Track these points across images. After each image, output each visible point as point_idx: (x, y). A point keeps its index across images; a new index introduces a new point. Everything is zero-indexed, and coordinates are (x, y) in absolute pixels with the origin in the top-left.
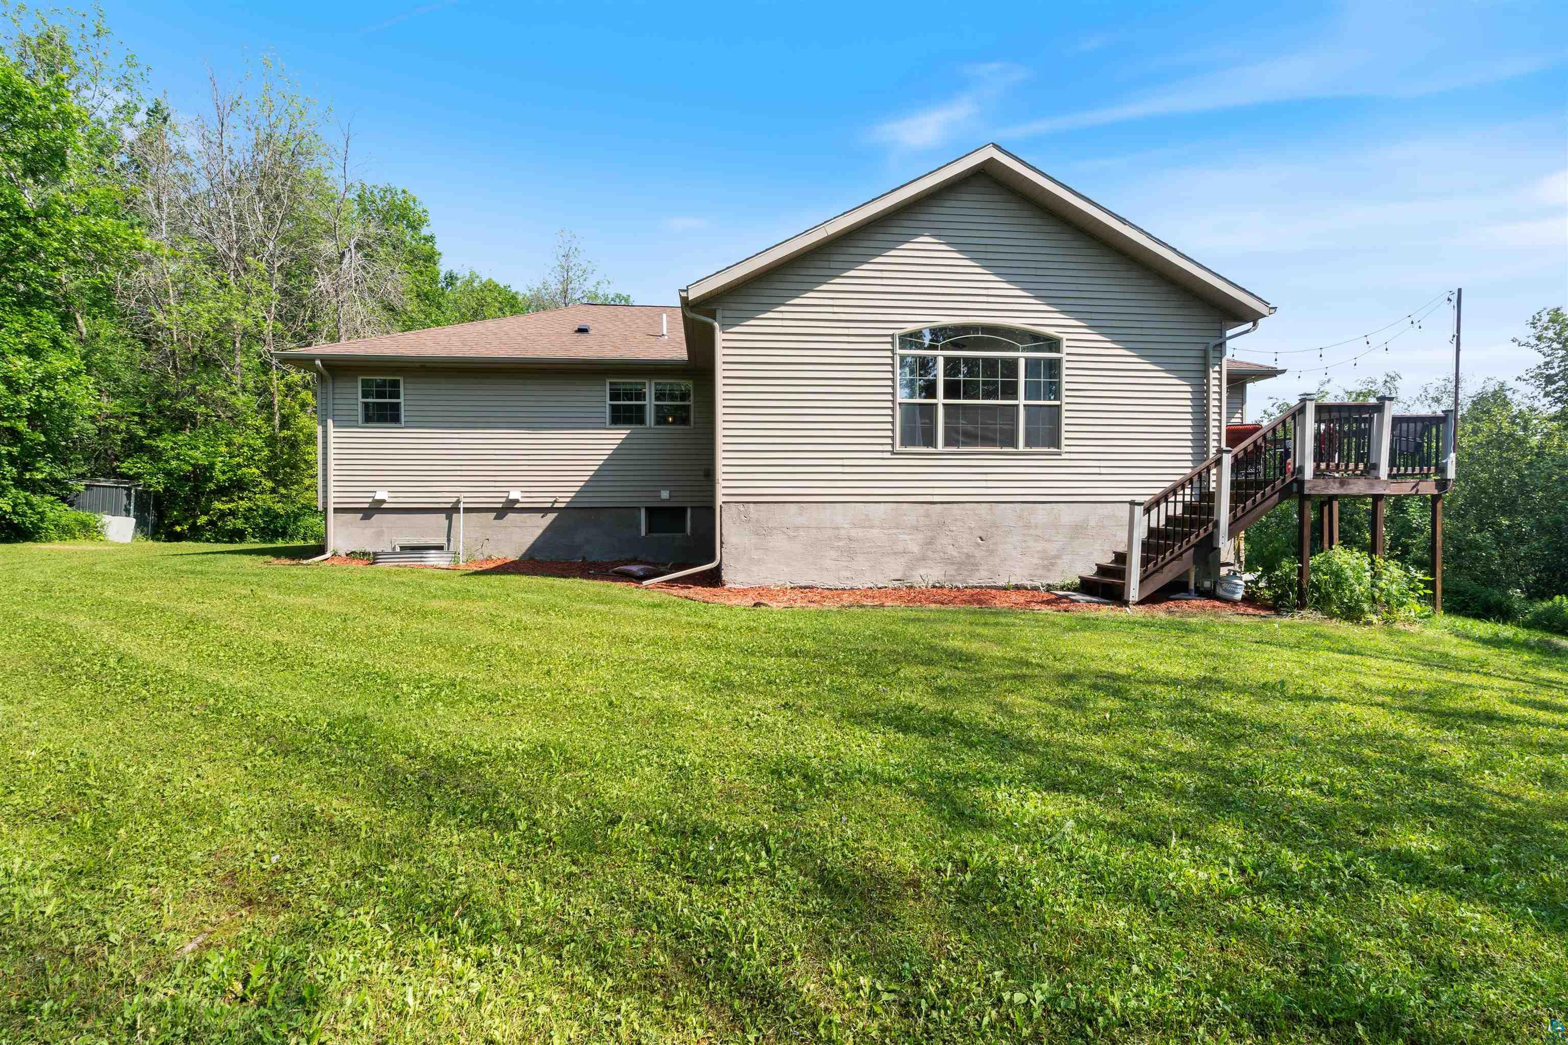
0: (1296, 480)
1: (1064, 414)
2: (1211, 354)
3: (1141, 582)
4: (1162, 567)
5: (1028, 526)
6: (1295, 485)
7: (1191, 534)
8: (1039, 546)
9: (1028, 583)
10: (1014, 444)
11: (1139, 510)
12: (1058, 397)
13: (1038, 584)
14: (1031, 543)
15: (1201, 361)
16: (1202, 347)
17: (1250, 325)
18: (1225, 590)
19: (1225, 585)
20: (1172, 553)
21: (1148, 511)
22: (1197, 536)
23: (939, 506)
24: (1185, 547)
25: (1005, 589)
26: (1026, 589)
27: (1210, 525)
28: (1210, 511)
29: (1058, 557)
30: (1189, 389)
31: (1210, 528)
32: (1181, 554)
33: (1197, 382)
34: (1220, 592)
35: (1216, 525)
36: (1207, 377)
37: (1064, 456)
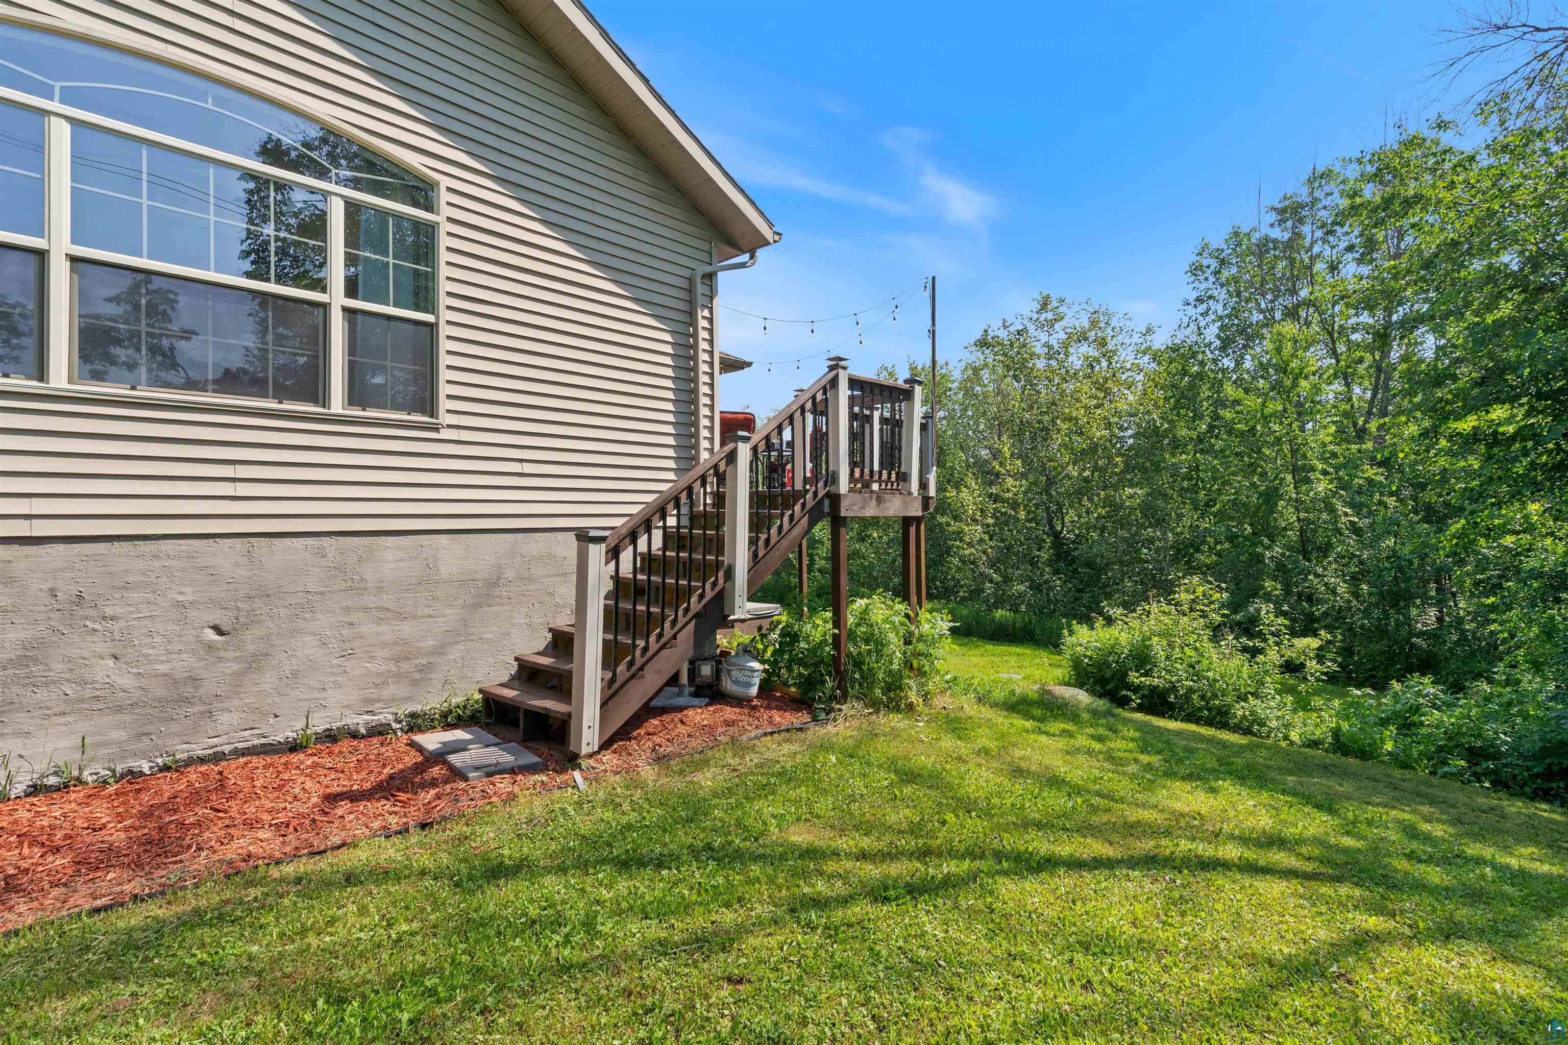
0: (828, 495)
1: (445, 345)
2: (701, 289)
3: (604, 704)
4: (641, 669)
5: (357, 588)
6: (827, 502)
7: (690, 590)
8: (387, 632)
9: (360, 722)
10: (319, 394)
11: (597, 552)
12: (429, 305)
13: (385, 717)
14: (368, 629)
15: (682, 295)
16: (686, 273)
17: (745, 258)
18: (736, 682)
19: (735, 674)
20: (660, 635)
21: (614, 553)
22: (702, 596)
23: (61, 548)
24: (681, 621)
25: (294, 747)
26: (355, 735)
27: (721, 574)
28: (718, 545)
29: (439, 650)
30: (668, 337)
31: (721, 581)
32: (675, 637)
33: (679, 328)
34: (728, 685)
35: (730, 574)
36: (693, 323)
37: (445, 434)
